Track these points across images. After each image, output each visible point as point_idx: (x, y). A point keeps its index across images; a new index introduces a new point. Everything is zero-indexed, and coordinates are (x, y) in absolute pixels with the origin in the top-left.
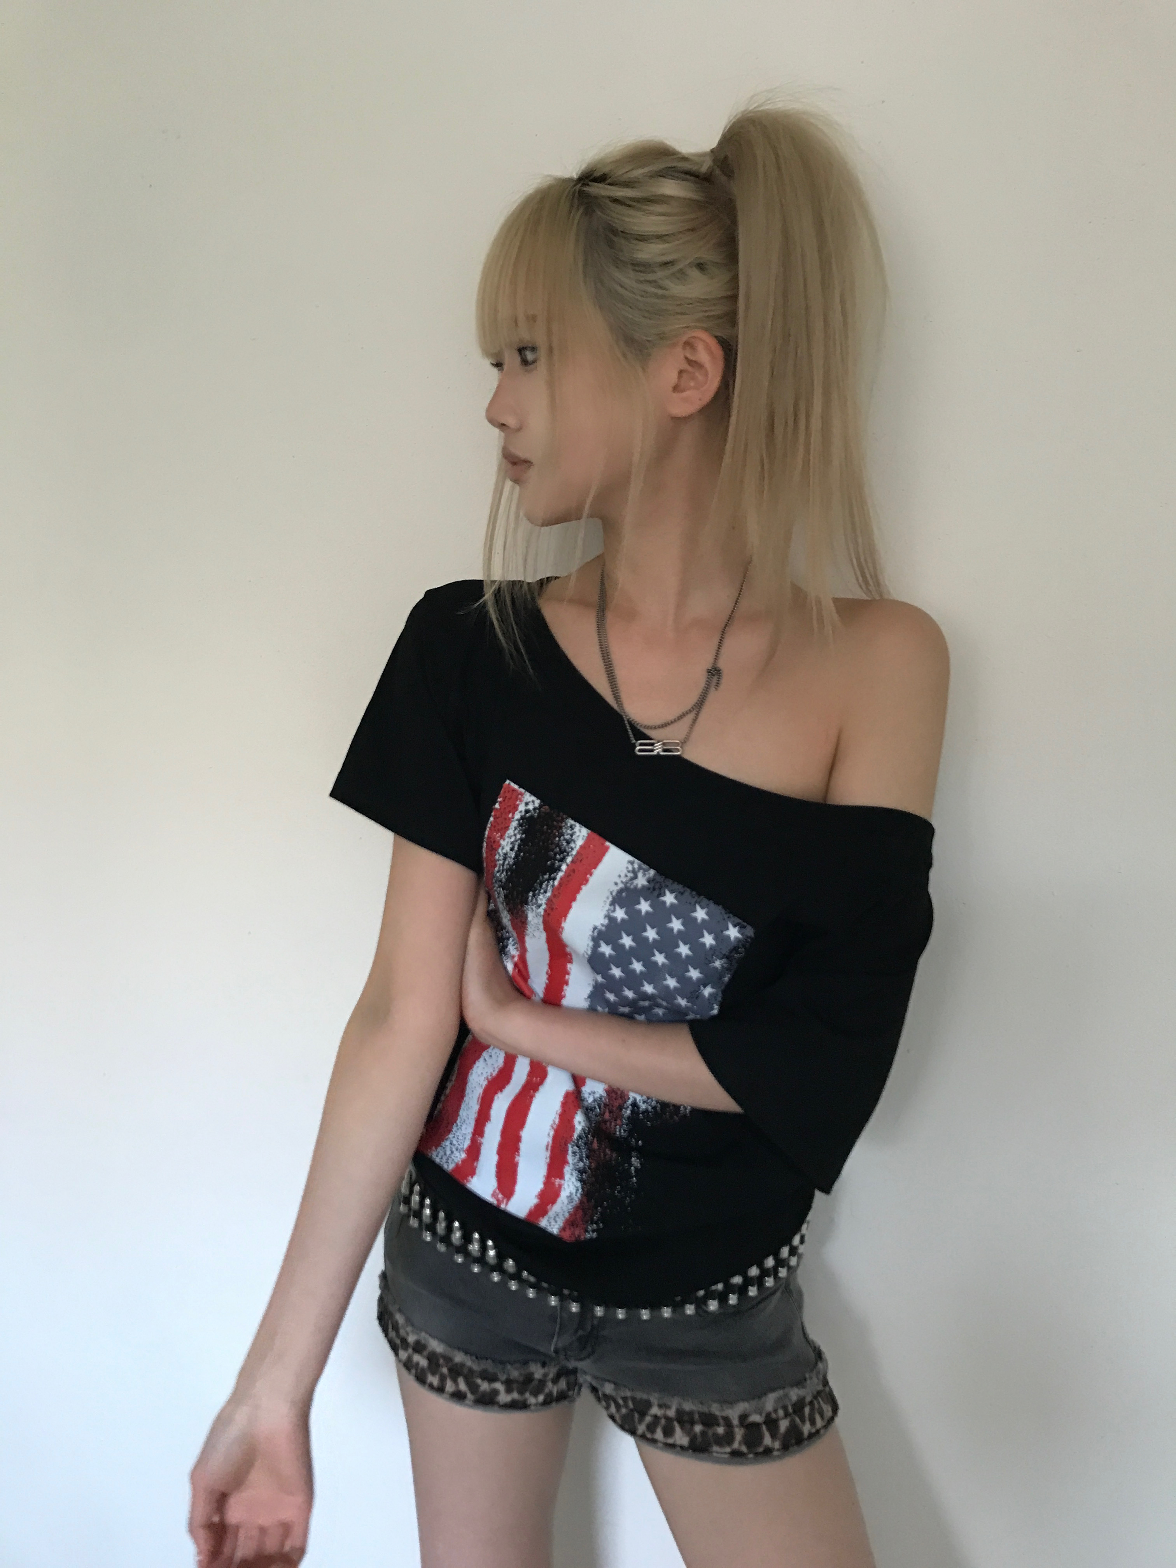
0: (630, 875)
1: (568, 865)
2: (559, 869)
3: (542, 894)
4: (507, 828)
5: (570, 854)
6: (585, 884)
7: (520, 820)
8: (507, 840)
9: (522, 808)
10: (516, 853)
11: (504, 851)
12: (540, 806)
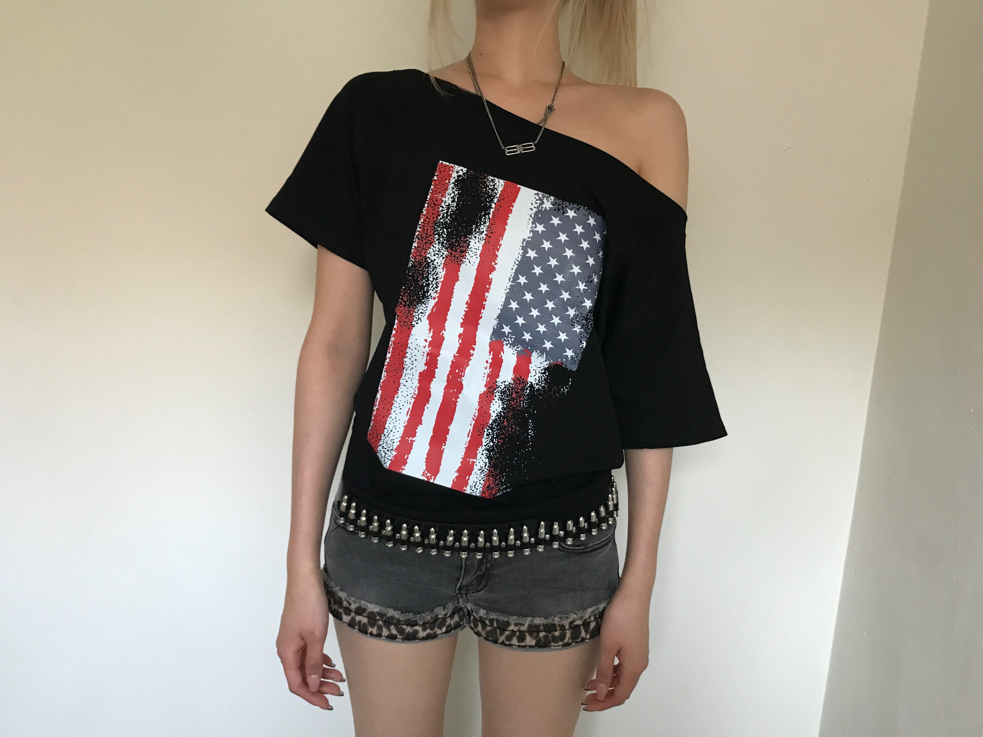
0: (539, 202)
1: (495, 204)
2: (490, 207)
3: (483, 225)
4: (446, 189)
5: (495, 197)
6: (511, 213)
7: (455, 182)
8: (447, 197)
9: (455, 175)
10: (457, 203)
11: (447, 204)
12: (467, 171)
